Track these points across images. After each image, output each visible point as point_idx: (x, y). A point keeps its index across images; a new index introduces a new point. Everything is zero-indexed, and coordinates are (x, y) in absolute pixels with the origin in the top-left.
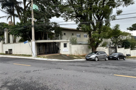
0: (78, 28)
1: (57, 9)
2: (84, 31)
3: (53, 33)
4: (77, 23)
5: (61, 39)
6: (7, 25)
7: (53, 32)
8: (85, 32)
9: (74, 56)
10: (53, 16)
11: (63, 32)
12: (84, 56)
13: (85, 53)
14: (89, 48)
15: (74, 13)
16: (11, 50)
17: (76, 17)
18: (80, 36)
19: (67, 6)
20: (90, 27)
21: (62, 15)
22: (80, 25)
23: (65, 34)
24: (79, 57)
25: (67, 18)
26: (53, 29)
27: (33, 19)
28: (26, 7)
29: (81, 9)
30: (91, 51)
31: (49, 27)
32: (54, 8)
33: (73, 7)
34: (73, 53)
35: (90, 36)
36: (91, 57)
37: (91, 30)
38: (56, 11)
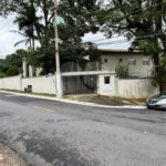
0: (131, 49)
1: (94, 19)
2: (144, 53)
3: (86, 61)
4: (129, 39)
5: (100, 69)
6: (25, 52)
7: (87, 58)
8: (146, 54)
9: (124, 99)
10: (87, 31)
11: (103, 58)
12: (143, 100)
13: (145, 95)
14: (154, 85)
15: (125, 22)
16: (30, 87)
17: (128, 28)
18: (134, 63)
19: (111, 10)
20: (157, 45)
21: (101, 28)
22: (135, 43)
23: (106, 61)
24: (132, 101)
25: (110, 33)
26: (87, 53)
27: (58, 40)
28: (47, 23)
29: (137, 11)
30: (157, 92)
31: (81, 51)
32: (88, 17)
33: (122, 10)
34: (122, 93)
35: (156, 62)
36: (159, 103)
37: (159, 50)
38: (91, 22)
